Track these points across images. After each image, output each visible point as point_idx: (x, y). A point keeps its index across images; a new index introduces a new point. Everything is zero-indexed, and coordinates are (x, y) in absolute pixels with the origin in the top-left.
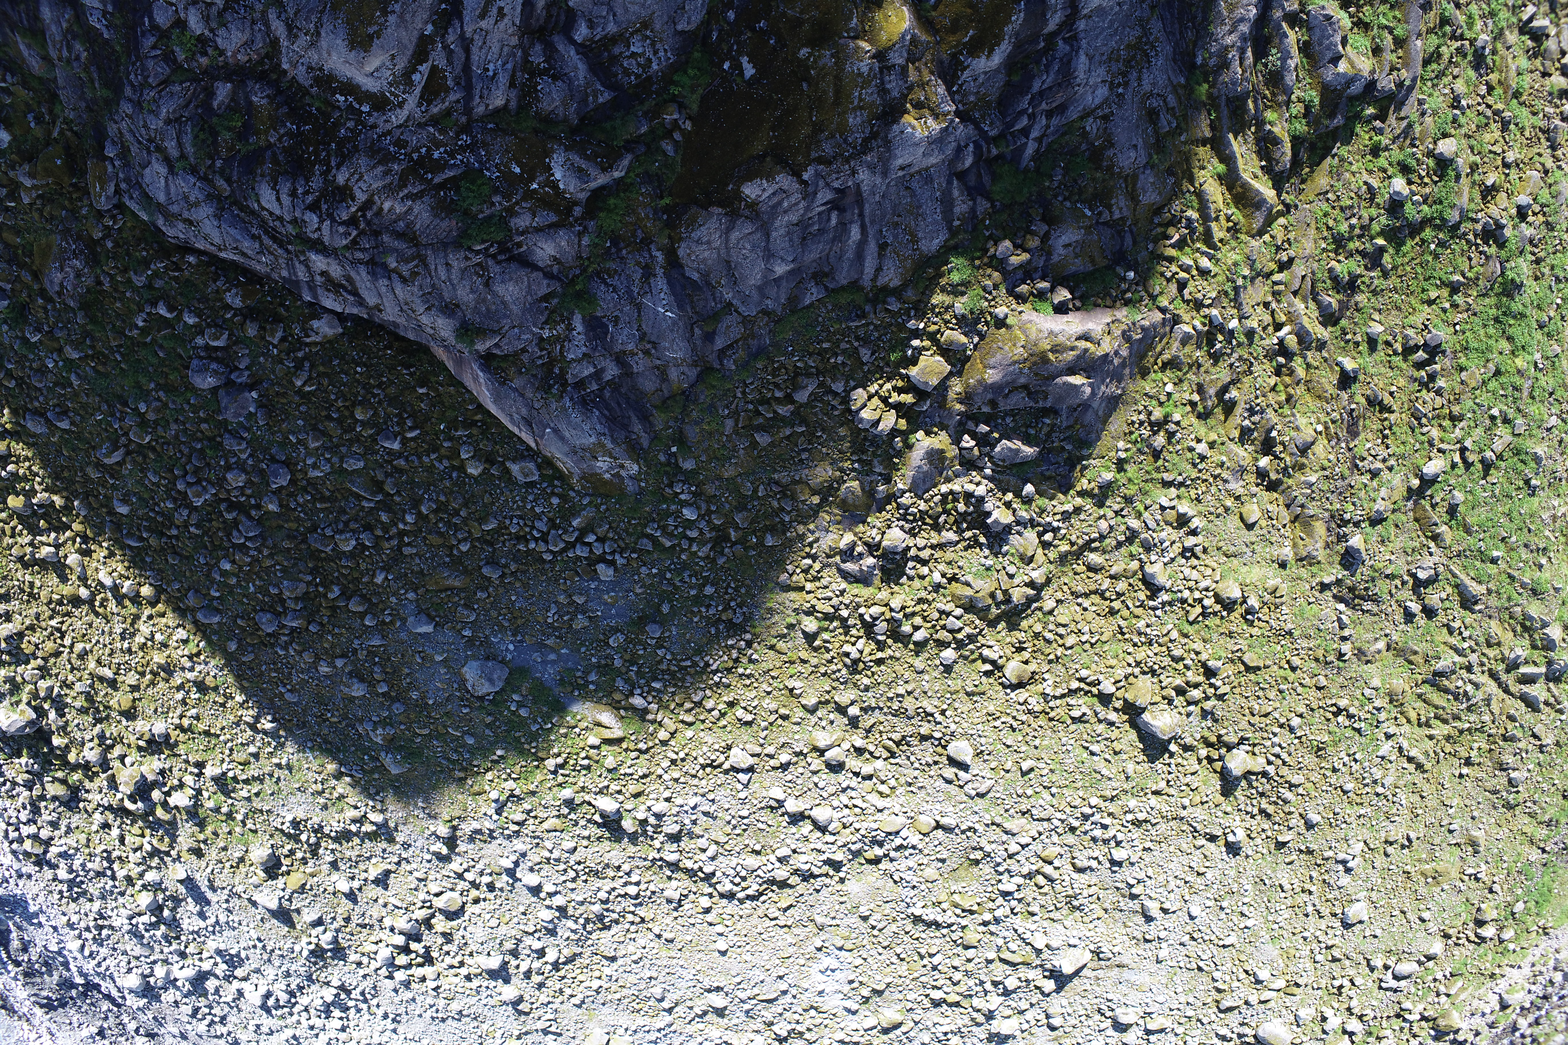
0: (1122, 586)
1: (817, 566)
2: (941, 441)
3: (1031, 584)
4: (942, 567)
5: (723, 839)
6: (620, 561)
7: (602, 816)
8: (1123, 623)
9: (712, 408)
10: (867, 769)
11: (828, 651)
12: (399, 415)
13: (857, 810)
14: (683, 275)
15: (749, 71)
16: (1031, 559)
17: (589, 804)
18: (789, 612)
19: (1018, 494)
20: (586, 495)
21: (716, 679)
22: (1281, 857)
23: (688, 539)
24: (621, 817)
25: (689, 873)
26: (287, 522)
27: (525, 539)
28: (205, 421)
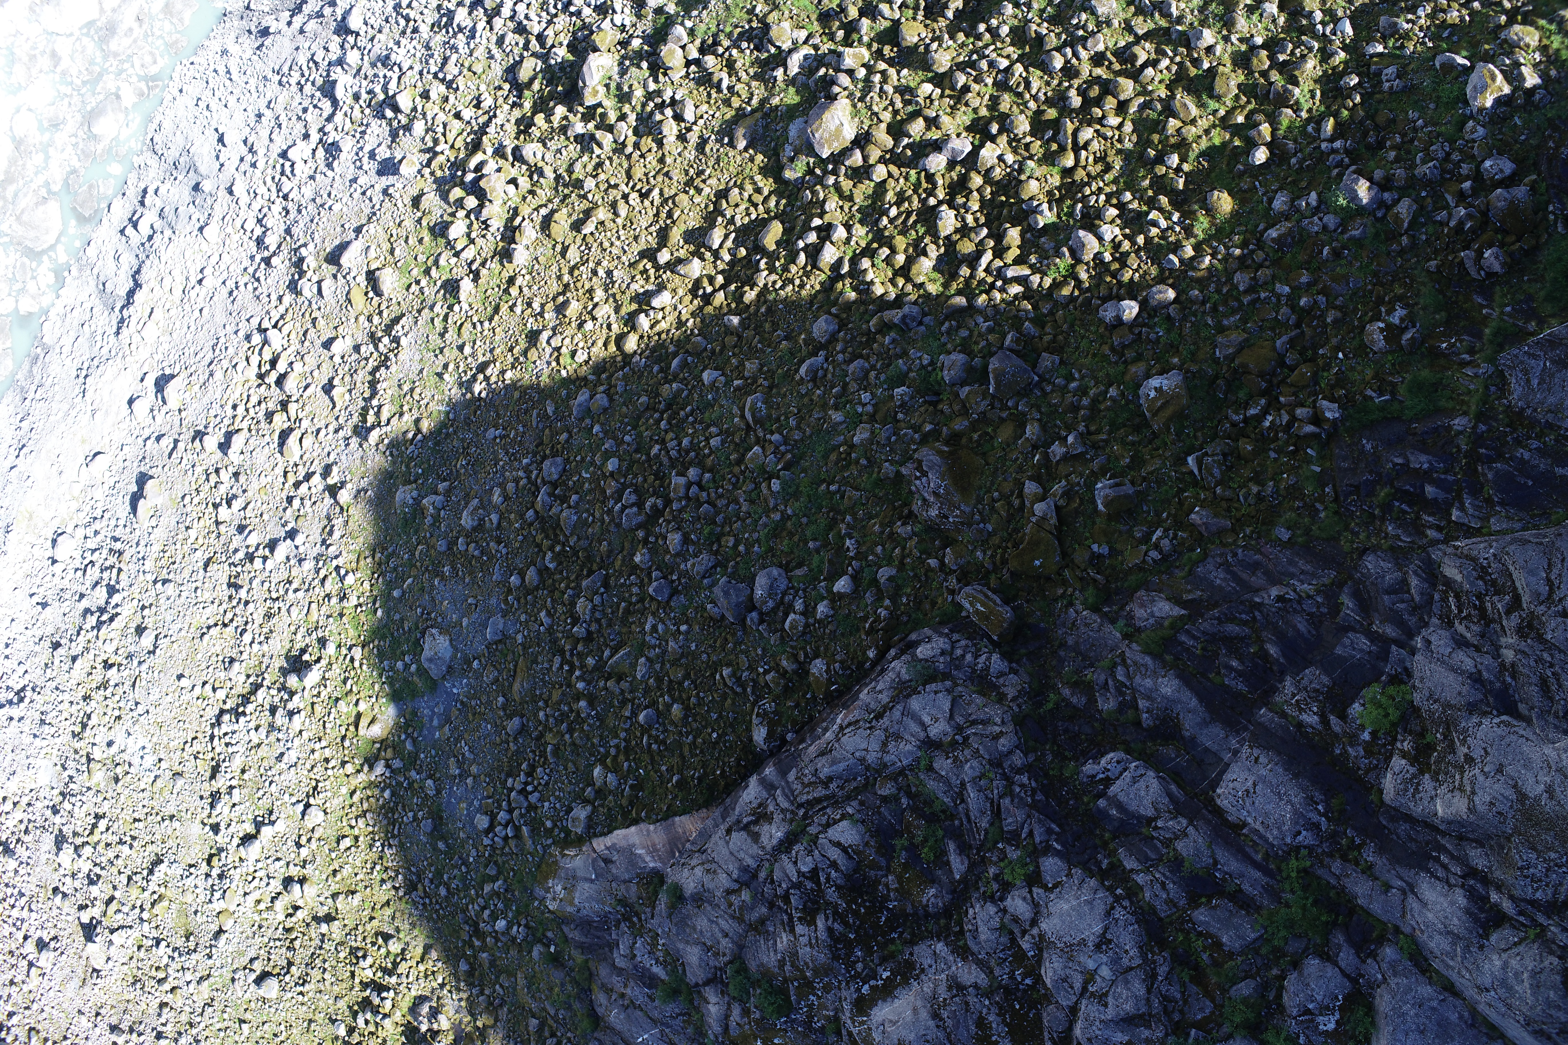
1: (435, 984)
5: (261, 752)
6: (486, 841)
7: (307, 664)
9: (568, 1006)
10: (279, 905)
11: (373, 944)
12: (663, 742)
13: (250, 878)
17: (318, 660)
18: (408, 939)
20: (545, 853)
21: (378, 844)
23: (484, 908)
24: (301, 680)
25: (246, 699)
26: (623, 560)
27: (529, 774)
28: (736, 546)
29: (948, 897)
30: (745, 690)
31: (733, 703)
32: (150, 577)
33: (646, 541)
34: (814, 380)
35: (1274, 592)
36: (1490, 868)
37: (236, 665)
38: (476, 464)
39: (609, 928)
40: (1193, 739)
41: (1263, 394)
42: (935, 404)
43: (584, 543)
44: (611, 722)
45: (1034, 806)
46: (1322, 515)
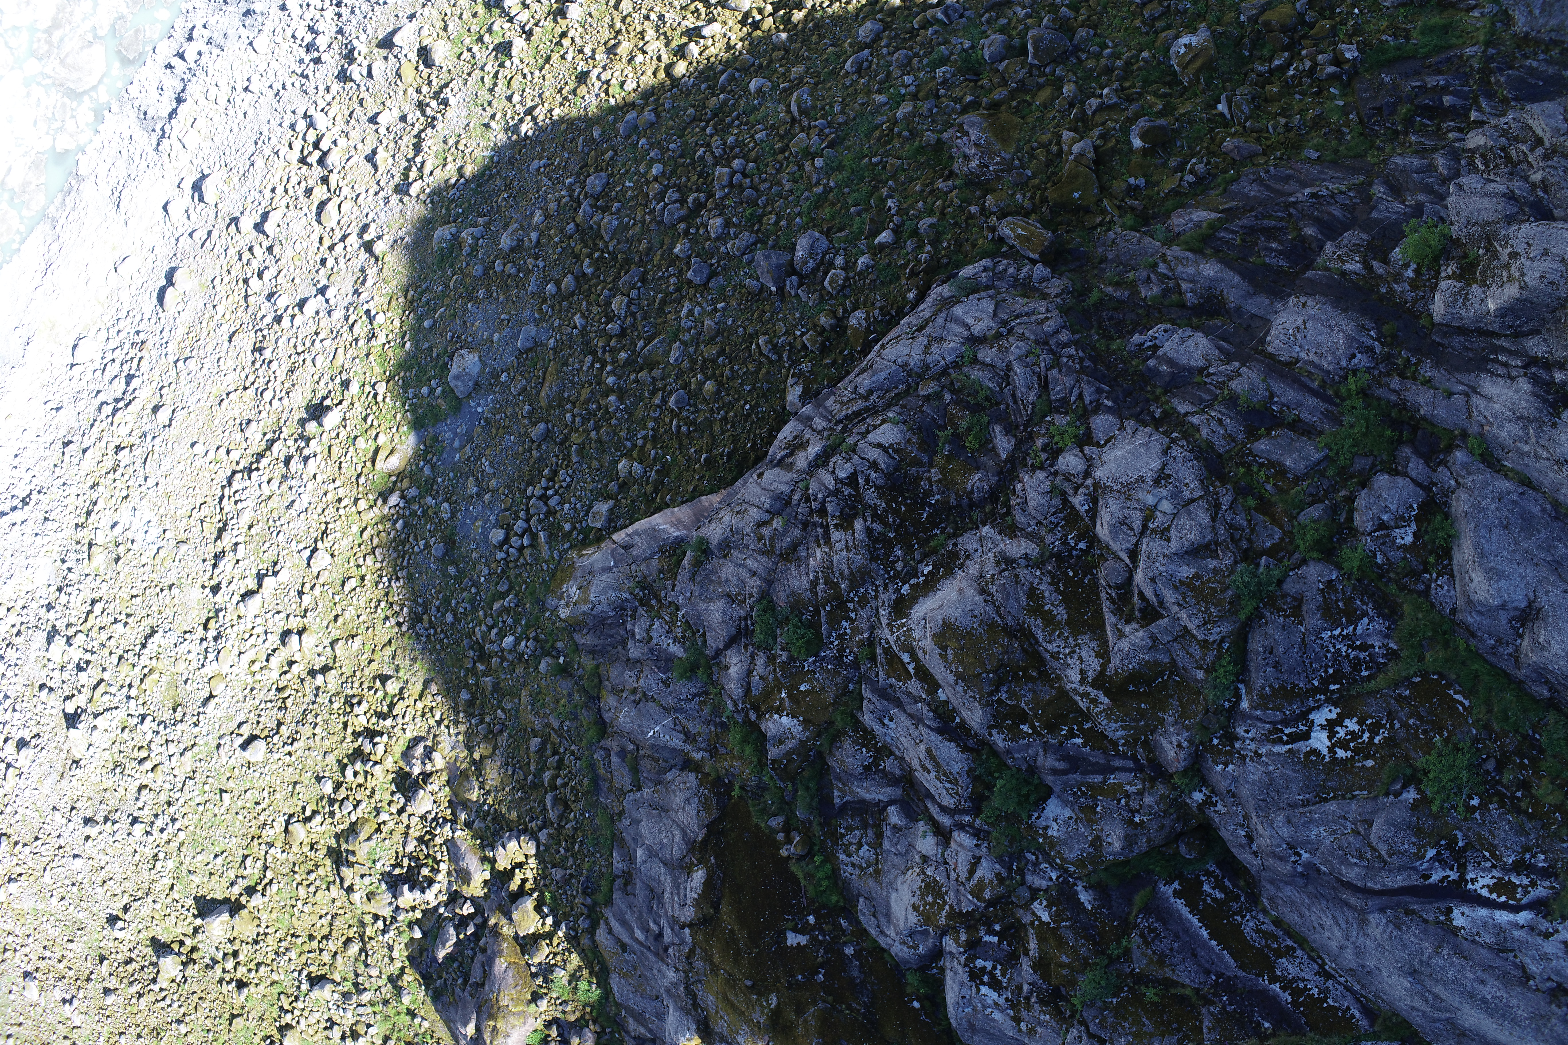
0: (326, 957)
1: (432, 722)
2: (476, 888)
3: (350, 890)
4: (391, 825)
5: (271, 504)
6: (500, 555)
7: (328, 408)
8: (300, 941)
9: (574, 717)
10: (275, 662)
11: (370, 688)
12: (694, 423)
13: (247, 636)
14: (674, 766)
15: (793, 939)
16: (369, 899)
17: (340, 403)
18: (407, 676)
19: (418, 922)
20: (561, 558)
21: (385, 579)
22: (93, 954)
23: (492, 627)
24: (320, 425)
25: (260, 456)
26: (662, 255)
27: (551, 479)
28: (777, 223)
29: (993, 480)
30: (780, 357)
31: (768, 373)
32: (172, 359)
33: (686, 233)
34: (859, 71)
35: (1307, 191)
36: (1550, 352)
37: (254, 424)
38: (517, 195)
39: (625, 622)
40: (1238, 309)
41: (1285, 48)
42: (976, 81)
43: (623, 246)
44: (639, 414)
45: (1083, 370)
46: (1348, 138)
